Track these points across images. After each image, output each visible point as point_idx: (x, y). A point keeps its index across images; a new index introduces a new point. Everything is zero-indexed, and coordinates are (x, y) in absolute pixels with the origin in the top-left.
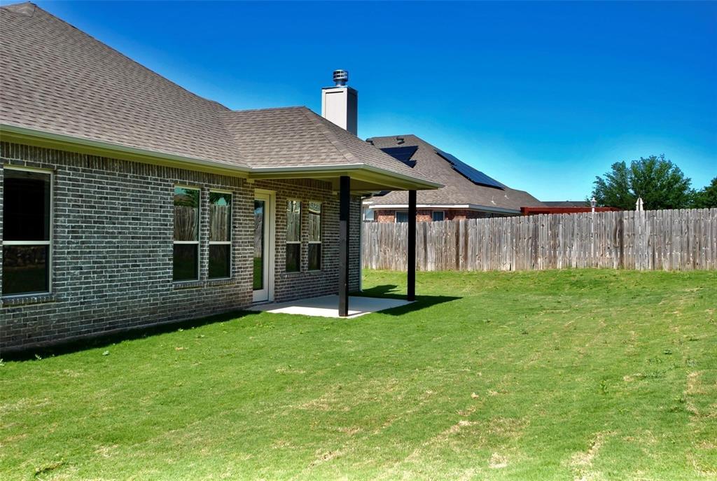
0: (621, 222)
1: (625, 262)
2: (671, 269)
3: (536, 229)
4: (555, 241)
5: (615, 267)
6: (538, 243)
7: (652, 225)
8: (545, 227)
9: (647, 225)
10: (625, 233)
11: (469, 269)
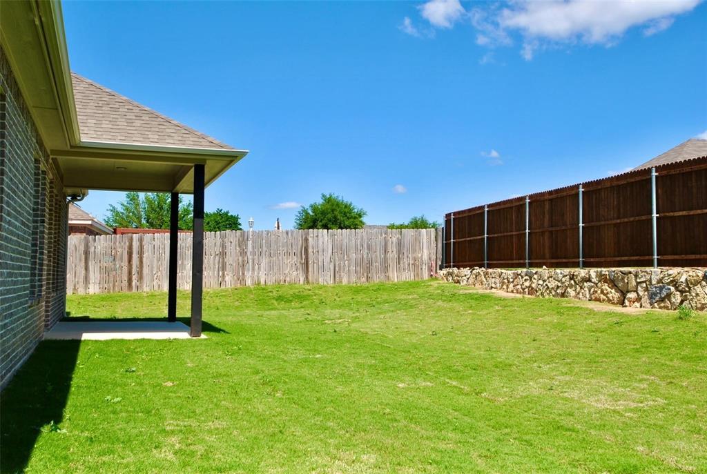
0: (306, 240)
1: (310, 278)
2: (349, 282)
3: (223, 246)
4: (243, 257)
5: (301, 282)
6: (226, 260)
7: (333, 241)
8: (234, 244)
9: (329, 243)
10: (310, 250)
11: (146, 289)
